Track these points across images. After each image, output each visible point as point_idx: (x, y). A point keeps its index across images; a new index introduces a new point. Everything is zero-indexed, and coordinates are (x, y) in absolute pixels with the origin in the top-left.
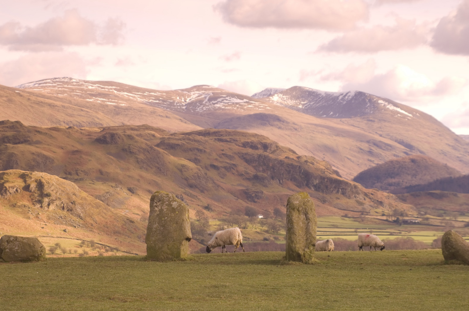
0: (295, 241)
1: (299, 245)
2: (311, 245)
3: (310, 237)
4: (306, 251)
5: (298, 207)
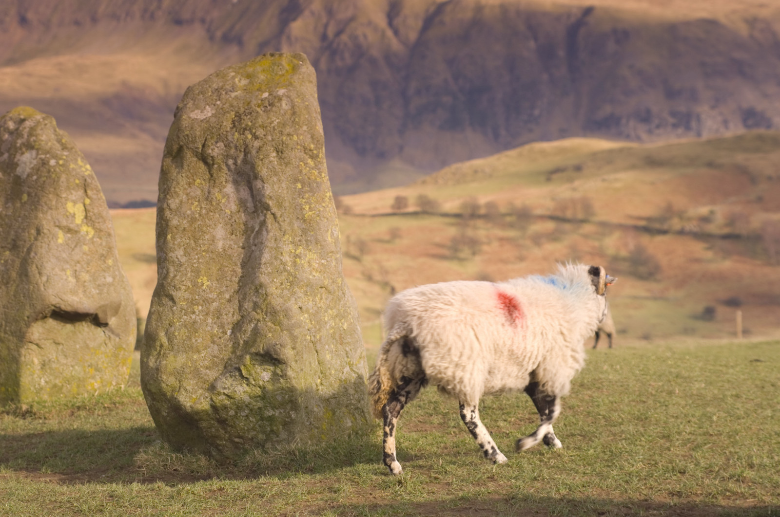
1: (181, 359)
2: (251, 354)
3: (254, 309)
4: (226, 391)
5: (203, 142)
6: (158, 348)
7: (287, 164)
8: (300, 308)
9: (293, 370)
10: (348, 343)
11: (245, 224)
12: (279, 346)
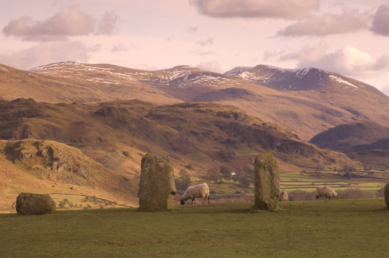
0: (262, 193)
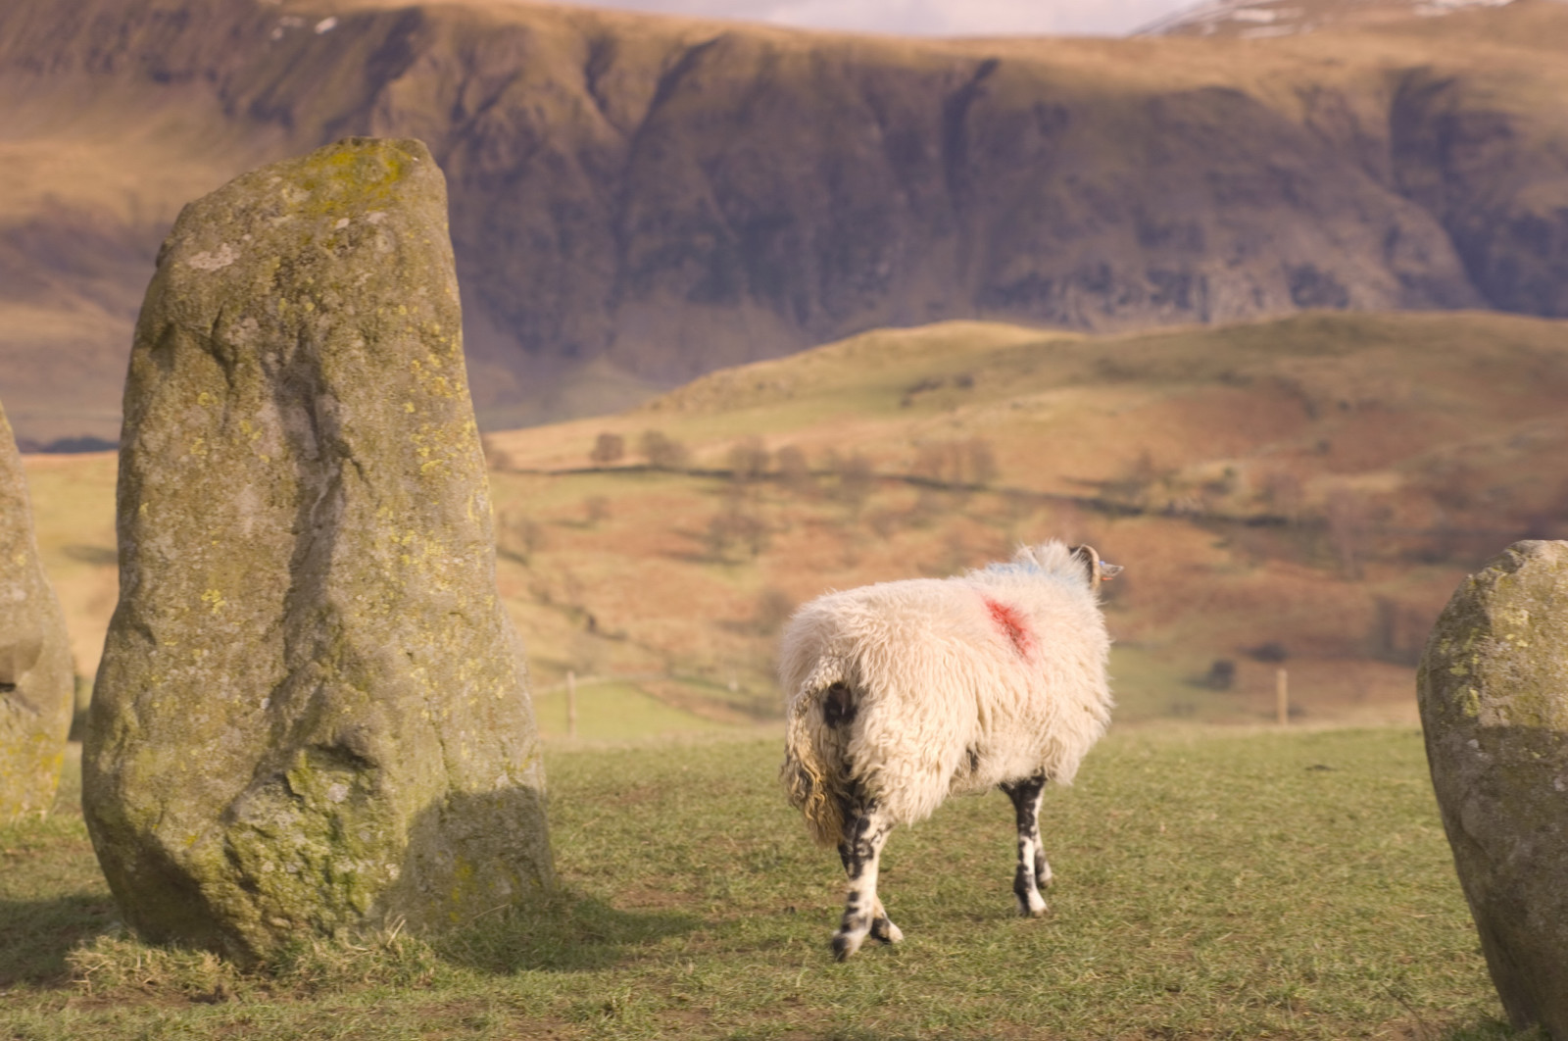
1: (166, 757)
2: (308, 747)
3: (316, 657)
4: (257, 823)
5: (215, 316)
6: (119, 735)
7: (385, 363)
8: (410, 654)
9: (394, 780)
10: (506, 726)
11: (299, 484)
12: (365, 732)
